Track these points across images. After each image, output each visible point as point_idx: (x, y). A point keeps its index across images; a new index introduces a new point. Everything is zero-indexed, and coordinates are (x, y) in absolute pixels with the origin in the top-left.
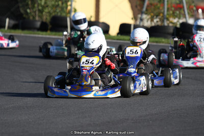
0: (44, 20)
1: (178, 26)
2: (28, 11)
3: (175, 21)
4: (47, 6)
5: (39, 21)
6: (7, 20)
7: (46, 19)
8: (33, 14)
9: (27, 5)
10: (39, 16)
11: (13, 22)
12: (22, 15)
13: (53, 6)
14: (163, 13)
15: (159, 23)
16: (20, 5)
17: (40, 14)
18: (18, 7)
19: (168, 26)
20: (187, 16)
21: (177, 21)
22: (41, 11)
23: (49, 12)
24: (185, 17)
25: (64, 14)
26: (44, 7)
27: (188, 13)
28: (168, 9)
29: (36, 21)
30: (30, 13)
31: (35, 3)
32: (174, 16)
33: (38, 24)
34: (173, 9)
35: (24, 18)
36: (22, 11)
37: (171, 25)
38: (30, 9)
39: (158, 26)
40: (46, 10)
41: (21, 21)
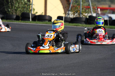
0: (18, 15)
1: (88, 17)
2: (9, 10)
3: (86, 15)
4: (19, 8)
5: (15, 15)
7: (19, 14)
8: (12, 11)
9: (9, 7)
10: (15, 13)
11: (1, 16)
12: (6, 12)
13: (22, 7)
14: (80, 11)
15: (78, 16)
16: (5, 7)
17: (16, 12)
18: (4, 8)
19: (82, 17)
20: (92, 12)
21: (87, 15)
22: (16, 10)
23: (20, 11)
24: (91, 13)
25: (28, 12)
26: (17, 8)
27: (93, 11)
28: (82, 9)
29: (14, 15)
30: (10, 11)
32: (86, 12)
33: (15, 17)
34: (85, 8)
35: (7, 14)
36: (6, 10)
37: (84, 17)
38: (10, 9)
39: (77, 17)
40: (19, 10)
41: (6, 15)
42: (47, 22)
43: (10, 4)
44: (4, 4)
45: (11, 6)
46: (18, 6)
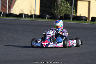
0: (62, 16)
2: (56, 12)
4: (63, 10)
5: (60, 16)
6: (47, 15)
7: (63, 15)
8: (57, 13)
9: (55, 9)
10: (60, 14)
11: (49, 16)
12: (53, 13)
13: (65, 10)
16: (52, 10)
18: (52, 11)
22: (60, 12)
23: (64, 12)
25: (69, 13)
29: (58, 16)
30: (56, 13)
31: (58, 9)
33: (59, 17)
35: (54, 15)
36: (53, 12)
38: (56, 11)
40: (62, 12)
41: (52, 16)
42: (84, 21)
43: (56, 7)
44: (52, 7)
45: (57, 9)
46: (62, 9)
